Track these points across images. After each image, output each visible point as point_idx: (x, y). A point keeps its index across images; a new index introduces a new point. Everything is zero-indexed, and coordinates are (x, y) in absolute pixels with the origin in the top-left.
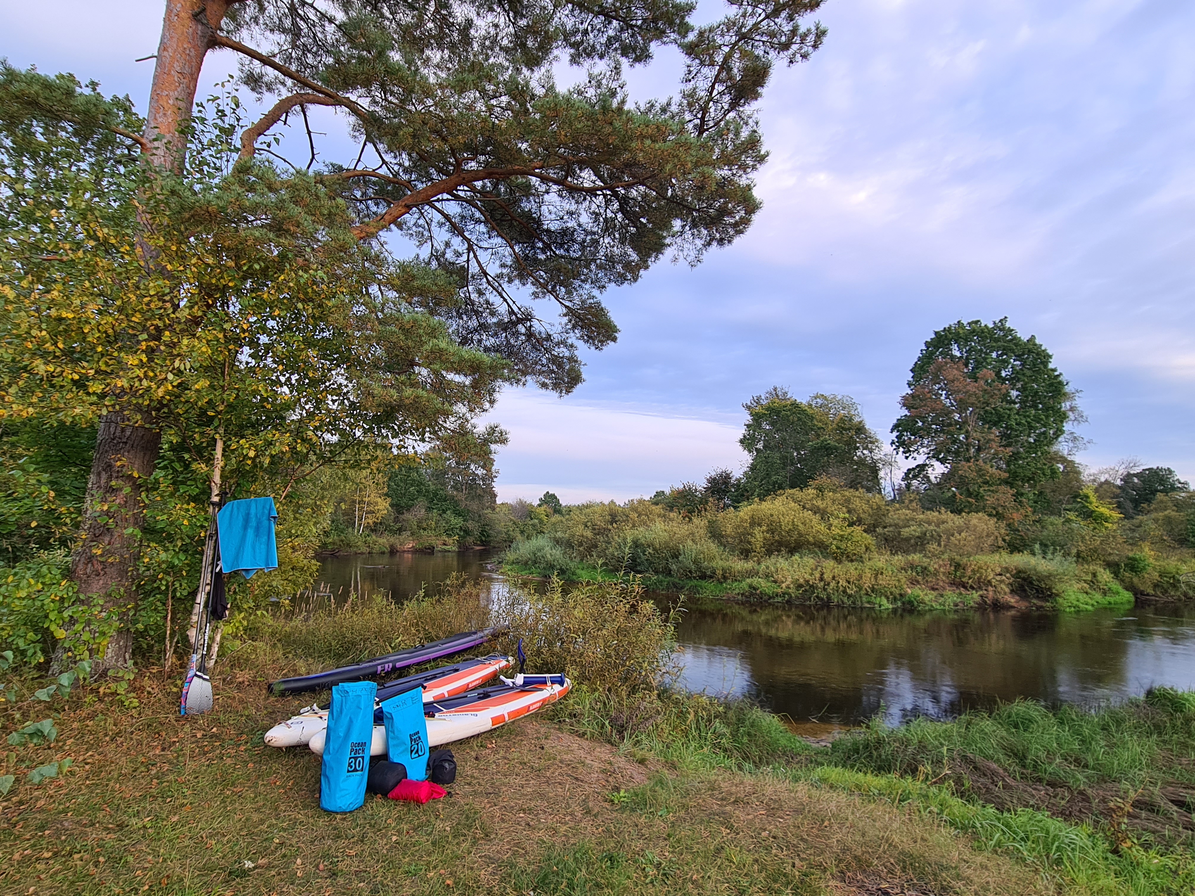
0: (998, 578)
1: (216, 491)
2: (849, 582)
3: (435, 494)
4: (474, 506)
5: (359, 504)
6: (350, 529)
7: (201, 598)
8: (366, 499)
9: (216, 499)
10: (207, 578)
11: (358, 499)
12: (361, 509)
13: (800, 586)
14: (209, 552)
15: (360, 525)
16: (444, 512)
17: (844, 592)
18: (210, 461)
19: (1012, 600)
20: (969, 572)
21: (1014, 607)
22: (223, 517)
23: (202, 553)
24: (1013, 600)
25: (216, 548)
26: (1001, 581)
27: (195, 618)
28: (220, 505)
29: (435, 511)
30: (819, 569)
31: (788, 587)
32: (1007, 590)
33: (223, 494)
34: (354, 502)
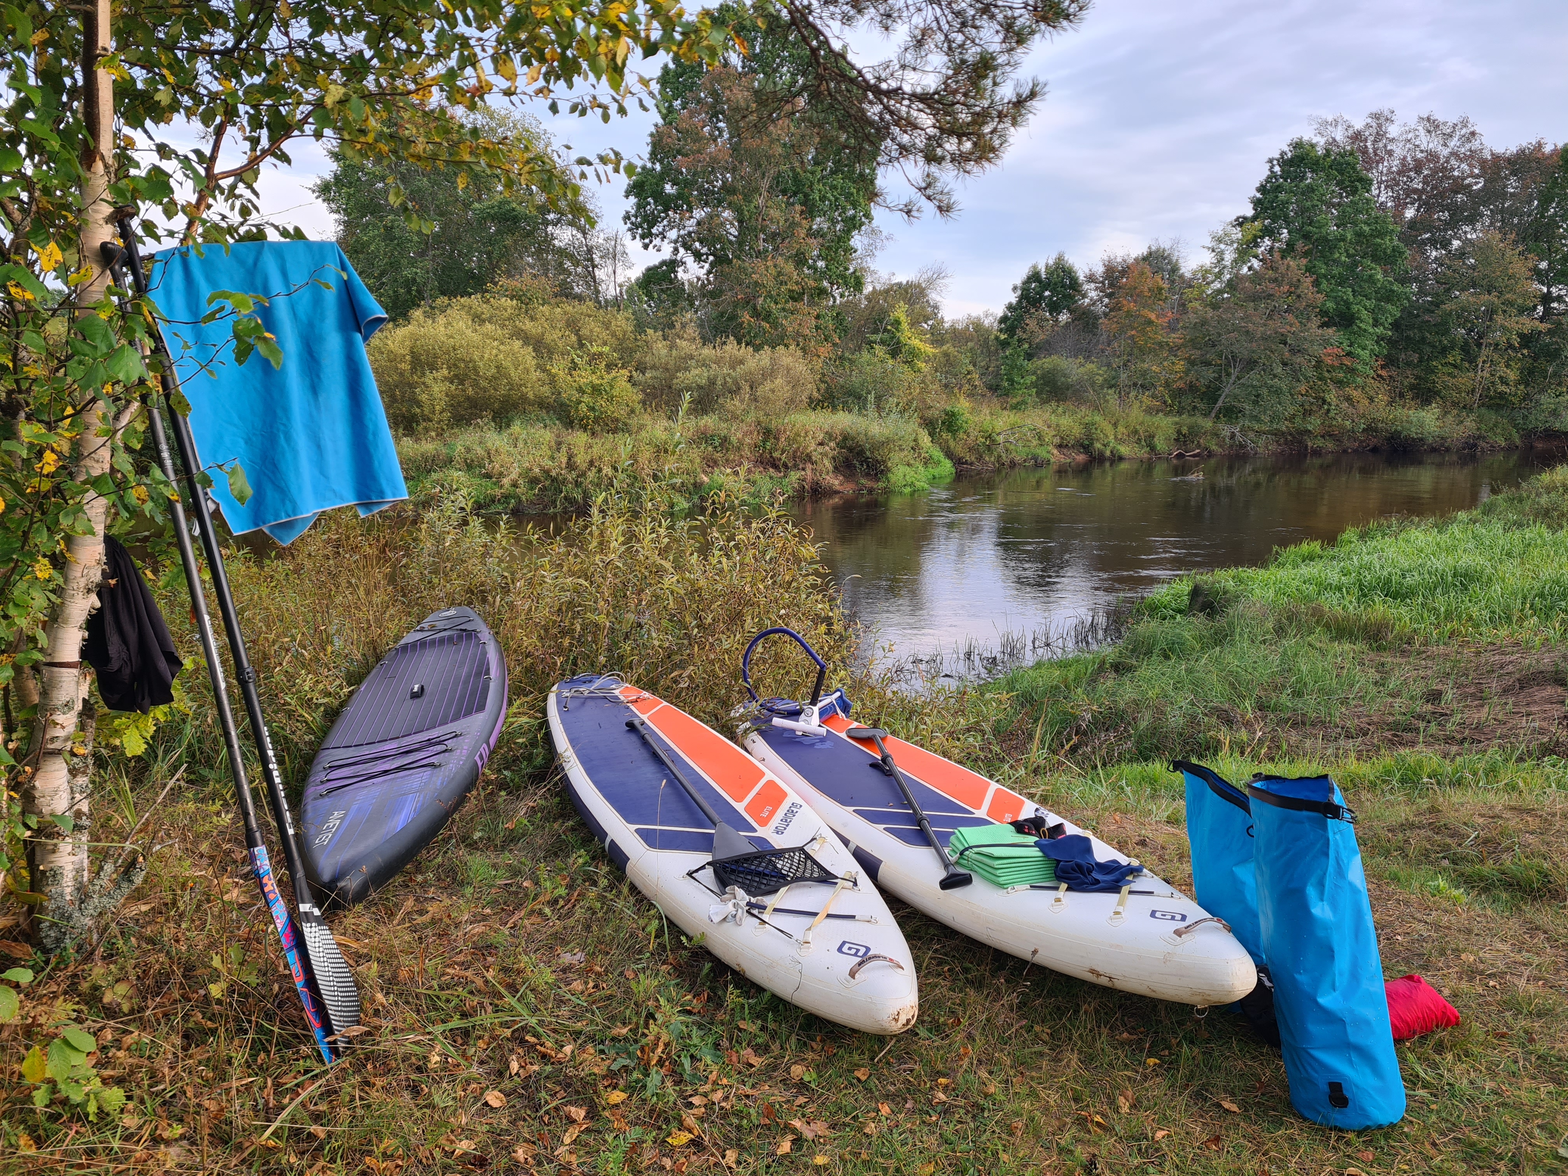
13: (534, 481)
19: (834, 481)
20: (782, 443)
21: (837, 492)
24: (837, 482)
26: (823, 454)
30: (564, 449)
31: (515, 485)
32: (831, 468)
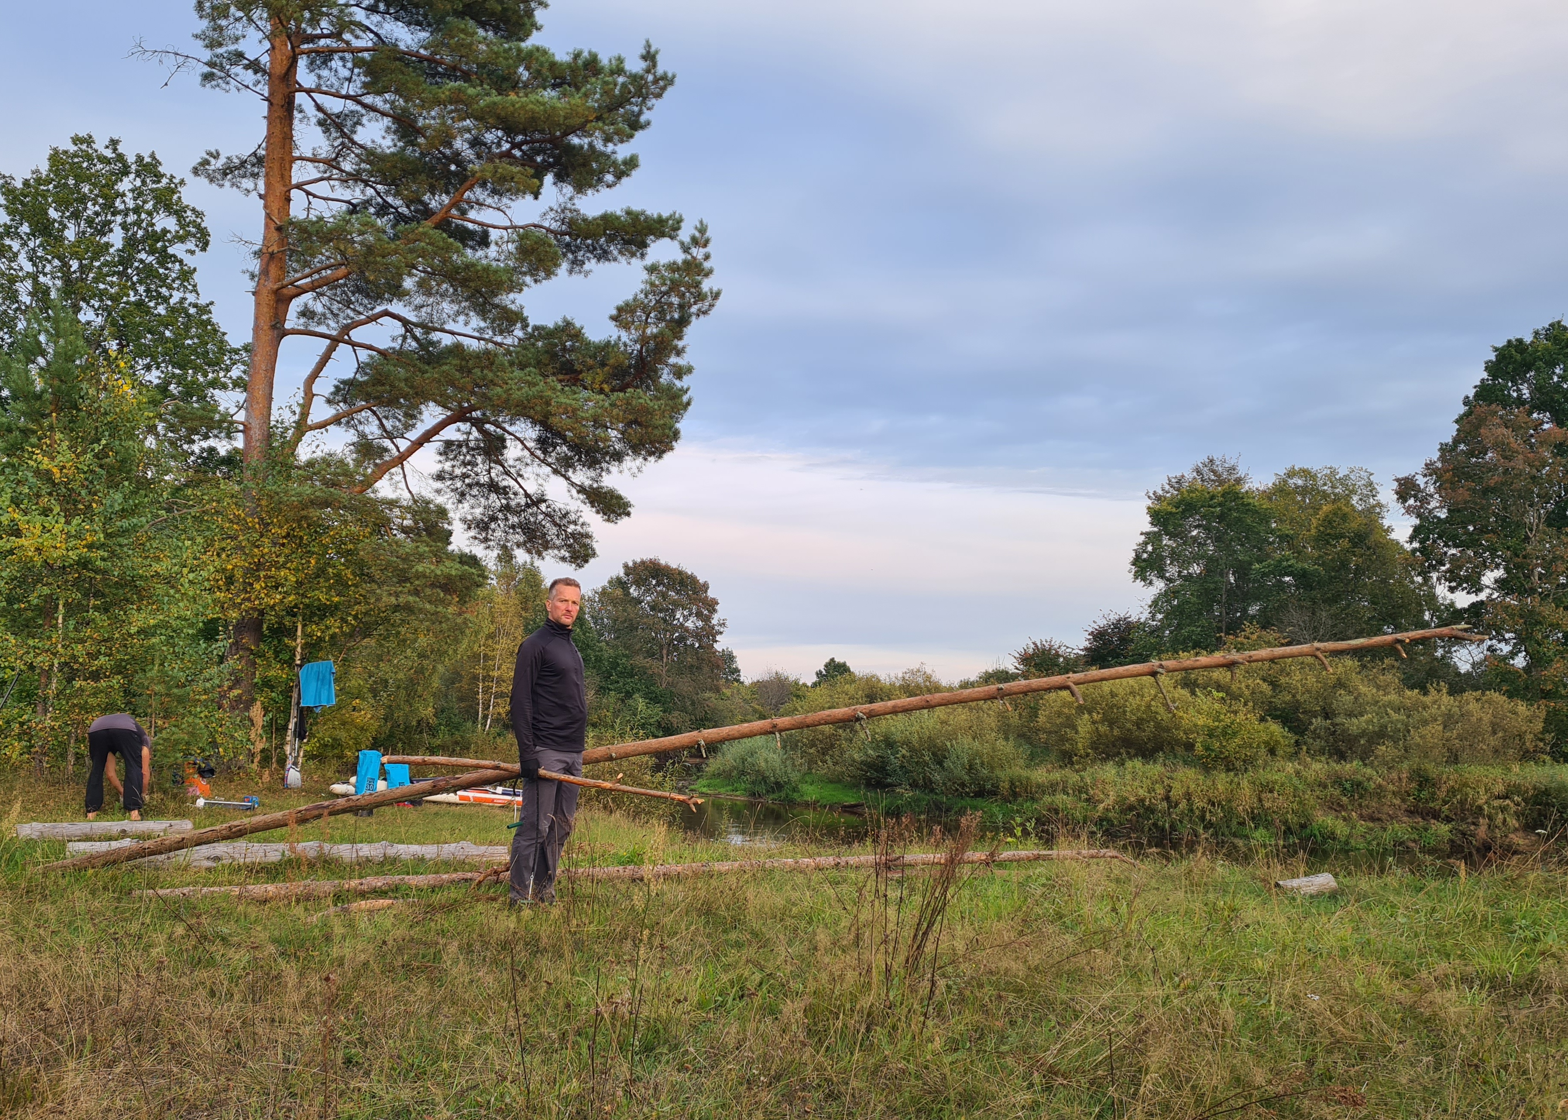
0: (1496, 803)
1: (298, 657)
2: (1213, 805)
3: (615, 665)
4: (684, 685)
5: (484, 680)
6: (469, 724)
7: (291, 726)
8: (496, 674)
9: (298, 662)
10: (294, 712)
11: (481, 672)
12: (487, 690)
13: (1129, 807)
14: (295, 695)
15: (485, 717)
16: (629, 695)
17: (1202, 818)
18: (294, 637)
20: (1442, 794)
22: (302, 673)
23: (291, 697)
25: (299, 695)
26: (1503, 809)
27: (288, 738)
28: (301, 666)
29: (613, 693)
30: (1166, 781)
32: (1513, 823)
33: (302, 659)
34: (475, 678)
